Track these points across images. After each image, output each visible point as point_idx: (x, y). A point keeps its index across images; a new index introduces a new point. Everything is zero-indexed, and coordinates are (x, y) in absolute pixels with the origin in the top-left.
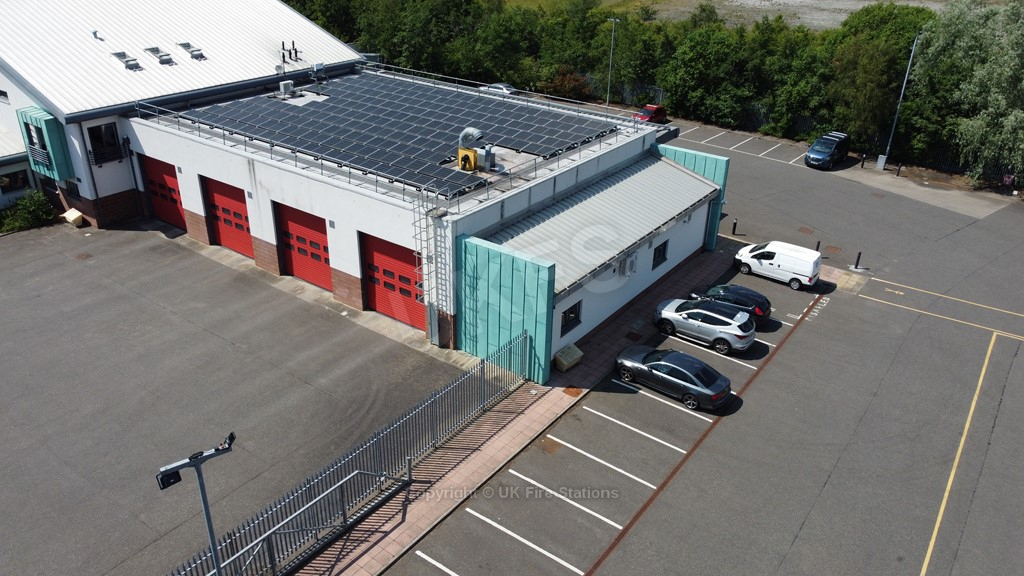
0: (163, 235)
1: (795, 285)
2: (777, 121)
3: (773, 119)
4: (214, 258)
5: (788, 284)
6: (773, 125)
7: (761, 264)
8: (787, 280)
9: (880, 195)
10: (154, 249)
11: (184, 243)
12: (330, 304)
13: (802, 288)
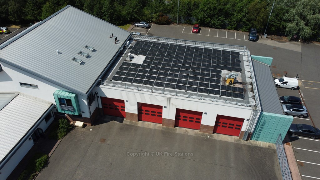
0: (117, 122)
1: (293, 89)
2: (232, 25)
3: (230, 25)
4: (146, 126)
5: (291, 89)
6: (230, 26)
7: (284, 85)
8: (291, 88)
9: (275, 48)
10: (122, 129)
11: (128, 123)
12: (201, 135)
13: (294, 89)
